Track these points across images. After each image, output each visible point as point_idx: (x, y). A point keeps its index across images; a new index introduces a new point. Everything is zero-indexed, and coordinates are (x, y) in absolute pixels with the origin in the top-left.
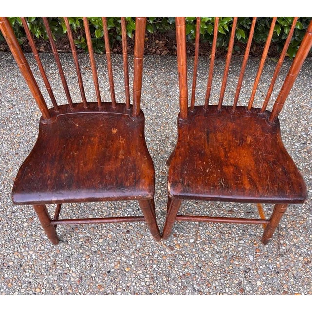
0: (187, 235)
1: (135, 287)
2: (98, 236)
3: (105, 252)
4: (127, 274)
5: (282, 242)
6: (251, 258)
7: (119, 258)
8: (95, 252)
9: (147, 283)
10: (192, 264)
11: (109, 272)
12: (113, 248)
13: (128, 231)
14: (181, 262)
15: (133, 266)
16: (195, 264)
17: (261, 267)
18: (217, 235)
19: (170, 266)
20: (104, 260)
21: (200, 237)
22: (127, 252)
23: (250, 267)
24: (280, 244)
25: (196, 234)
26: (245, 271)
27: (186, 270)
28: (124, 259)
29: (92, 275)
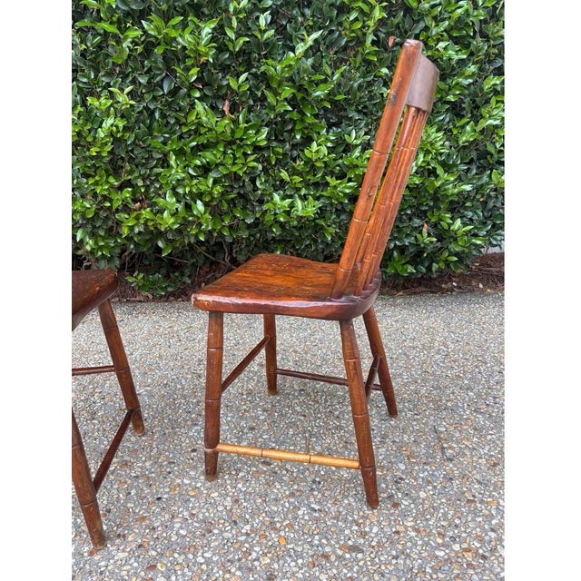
0: (292, 448)
1: (207, 514)
2: (144, 459)
3: (153, 475)
4: (192, 500)
5: (445, 445)
6: (402, 467)
7: (179, 481)
8: (137, 477)
9: (228, 508)
10: (305, 479)
11: (159, 499)
12: (168, 470)
13: (194, 450)
14: (284, 478)
15: (202, 489)
16: (309, 479)
17: (421, 475)
18: (341, 445)
19: (267, 484)
20: (151, 485)
21: (313, 449)
22: (192, 473)
23: (404, 477)
24: (443, 448)
25: (308, 447)
26: (396, 482)
27: (296, 487)
28: (186, 481)
29: (129, 505)
